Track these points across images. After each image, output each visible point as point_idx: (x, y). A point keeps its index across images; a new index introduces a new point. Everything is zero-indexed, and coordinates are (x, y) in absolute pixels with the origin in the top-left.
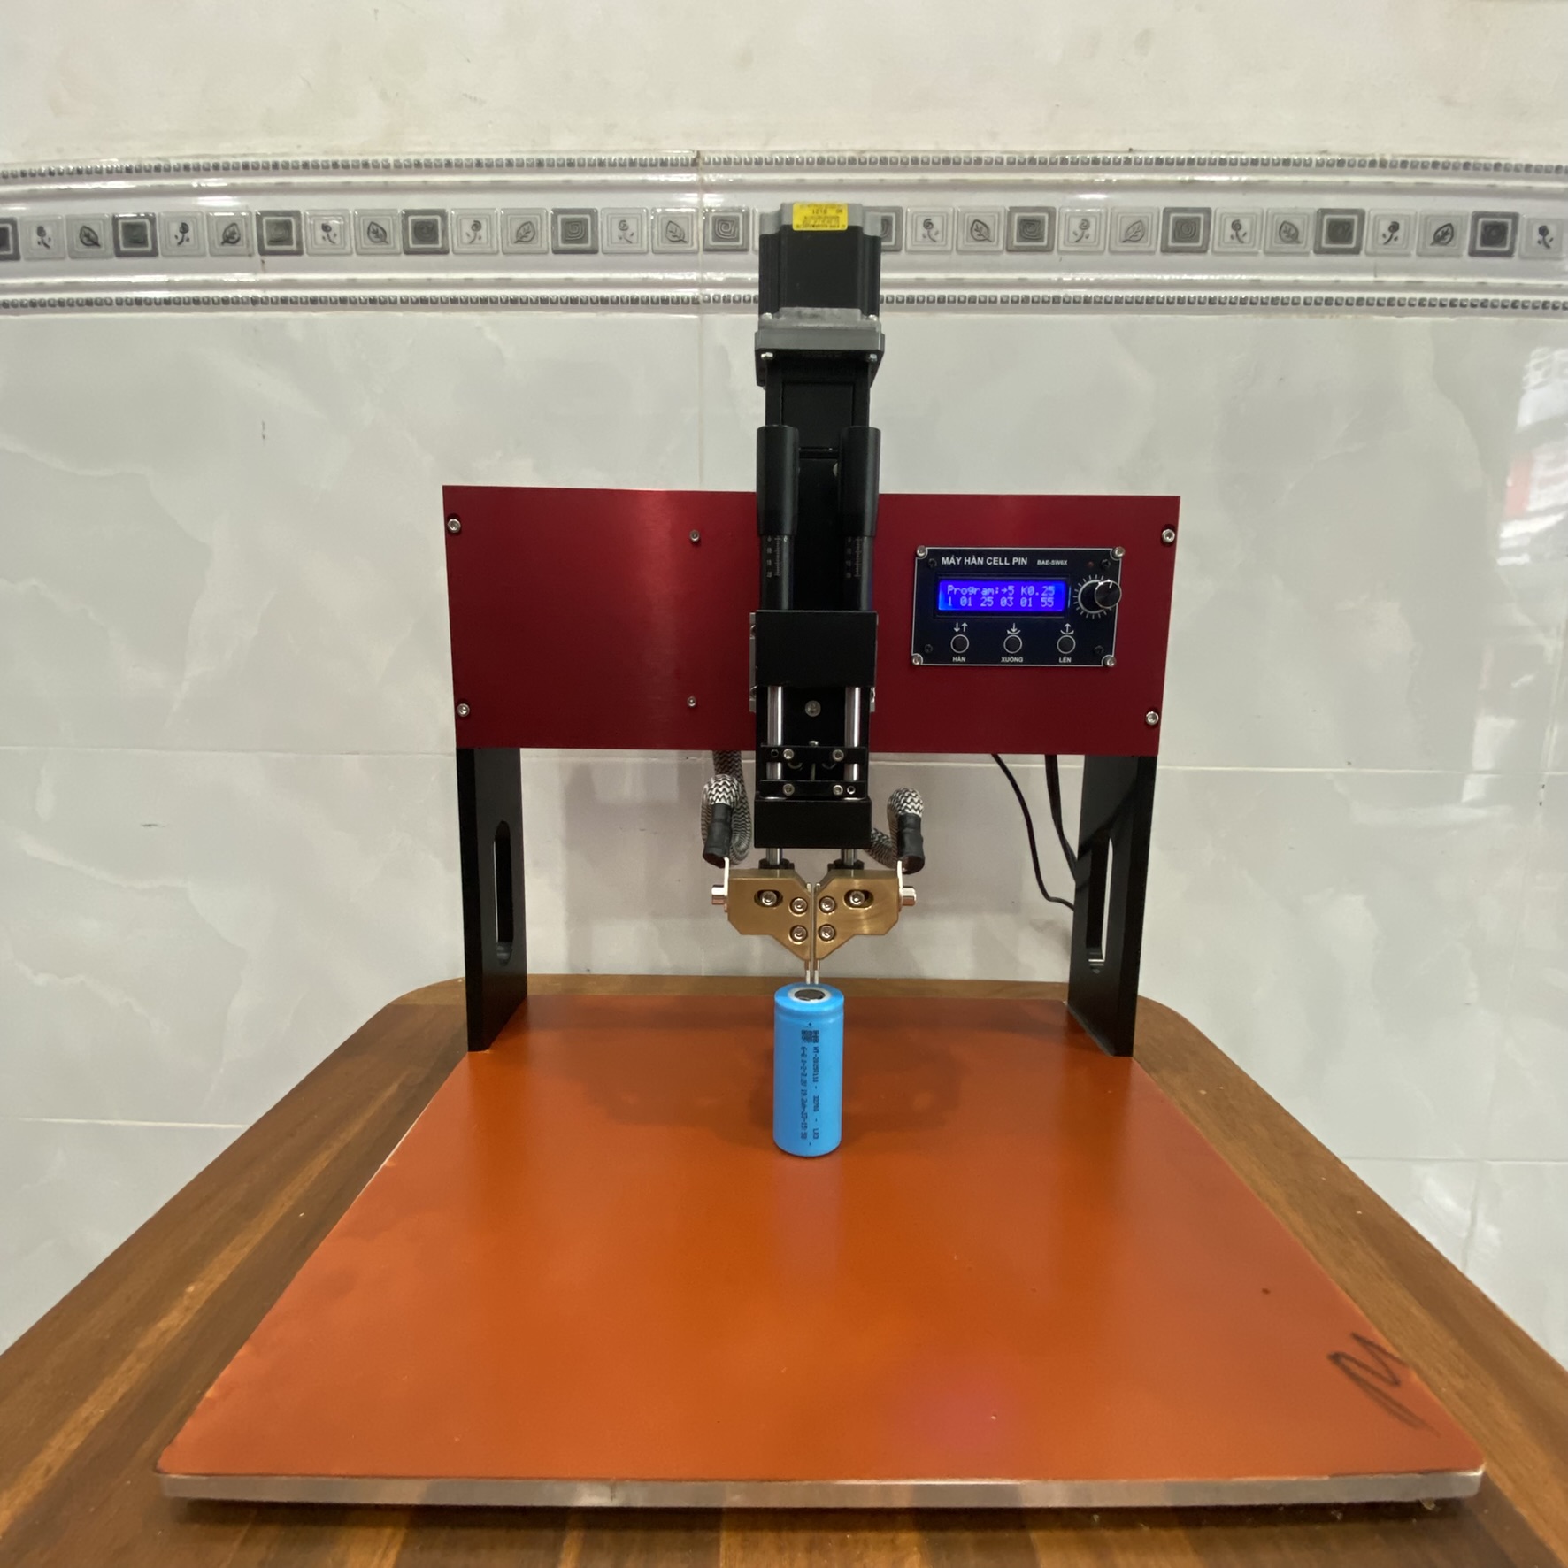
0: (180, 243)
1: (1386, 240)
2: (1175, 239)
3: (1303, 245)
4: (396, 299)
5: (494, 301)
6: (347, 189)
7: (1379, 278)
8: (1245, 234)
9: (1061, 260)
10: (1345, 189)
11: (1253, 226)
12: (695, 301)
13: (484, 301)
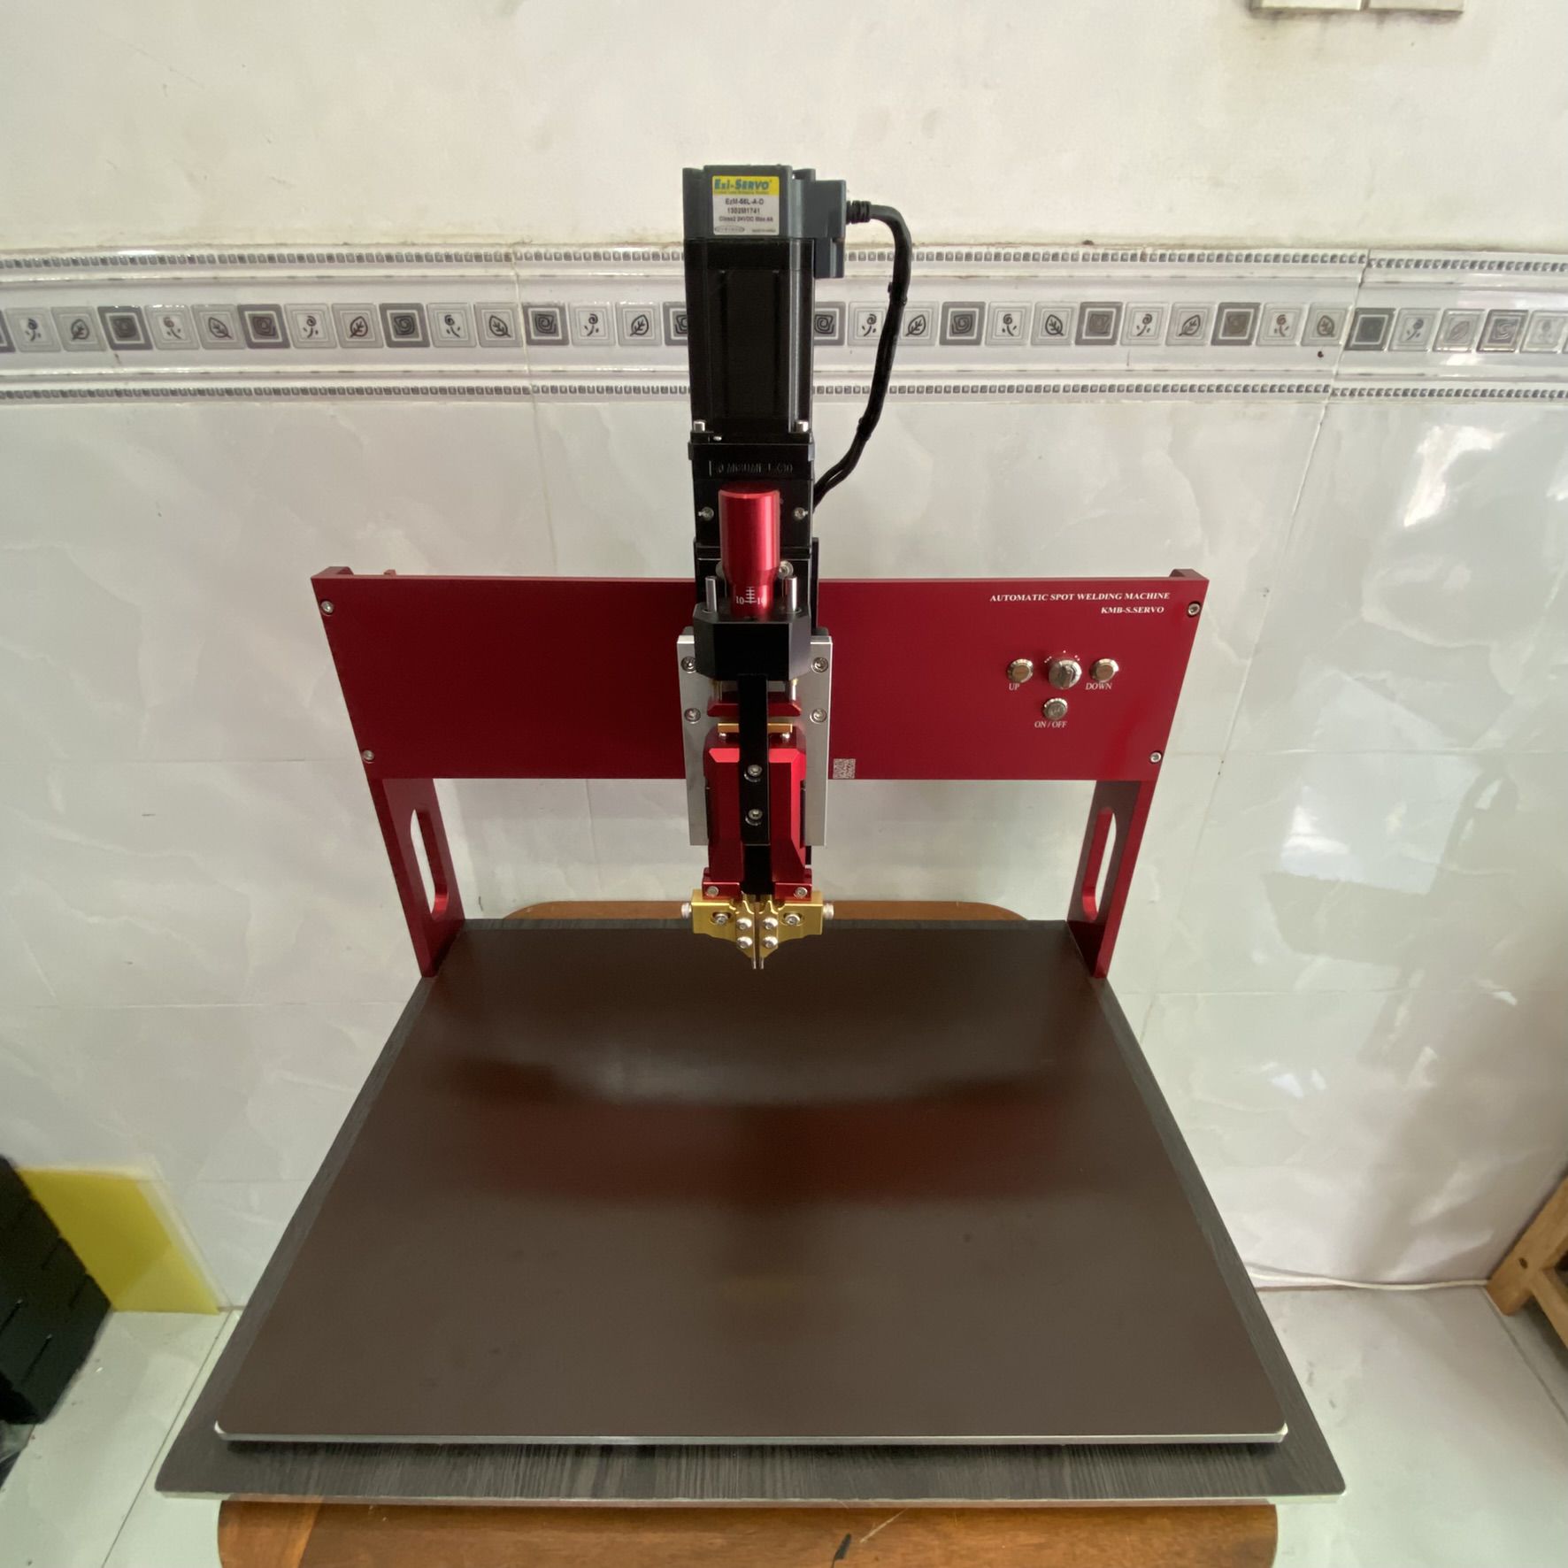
0: (33, 338)
1: (1140, 331)
2: (954, 333)
3: (1065, 337)
4: (250, 391)
5: (342, 391)
6: (177, 283)
7: (1130, 368)
8: (1015, 327)
9: (851, 352)
10: (1108, 282)
11: (1024, 316)
12: (525, 390)
13: (332, 391)
